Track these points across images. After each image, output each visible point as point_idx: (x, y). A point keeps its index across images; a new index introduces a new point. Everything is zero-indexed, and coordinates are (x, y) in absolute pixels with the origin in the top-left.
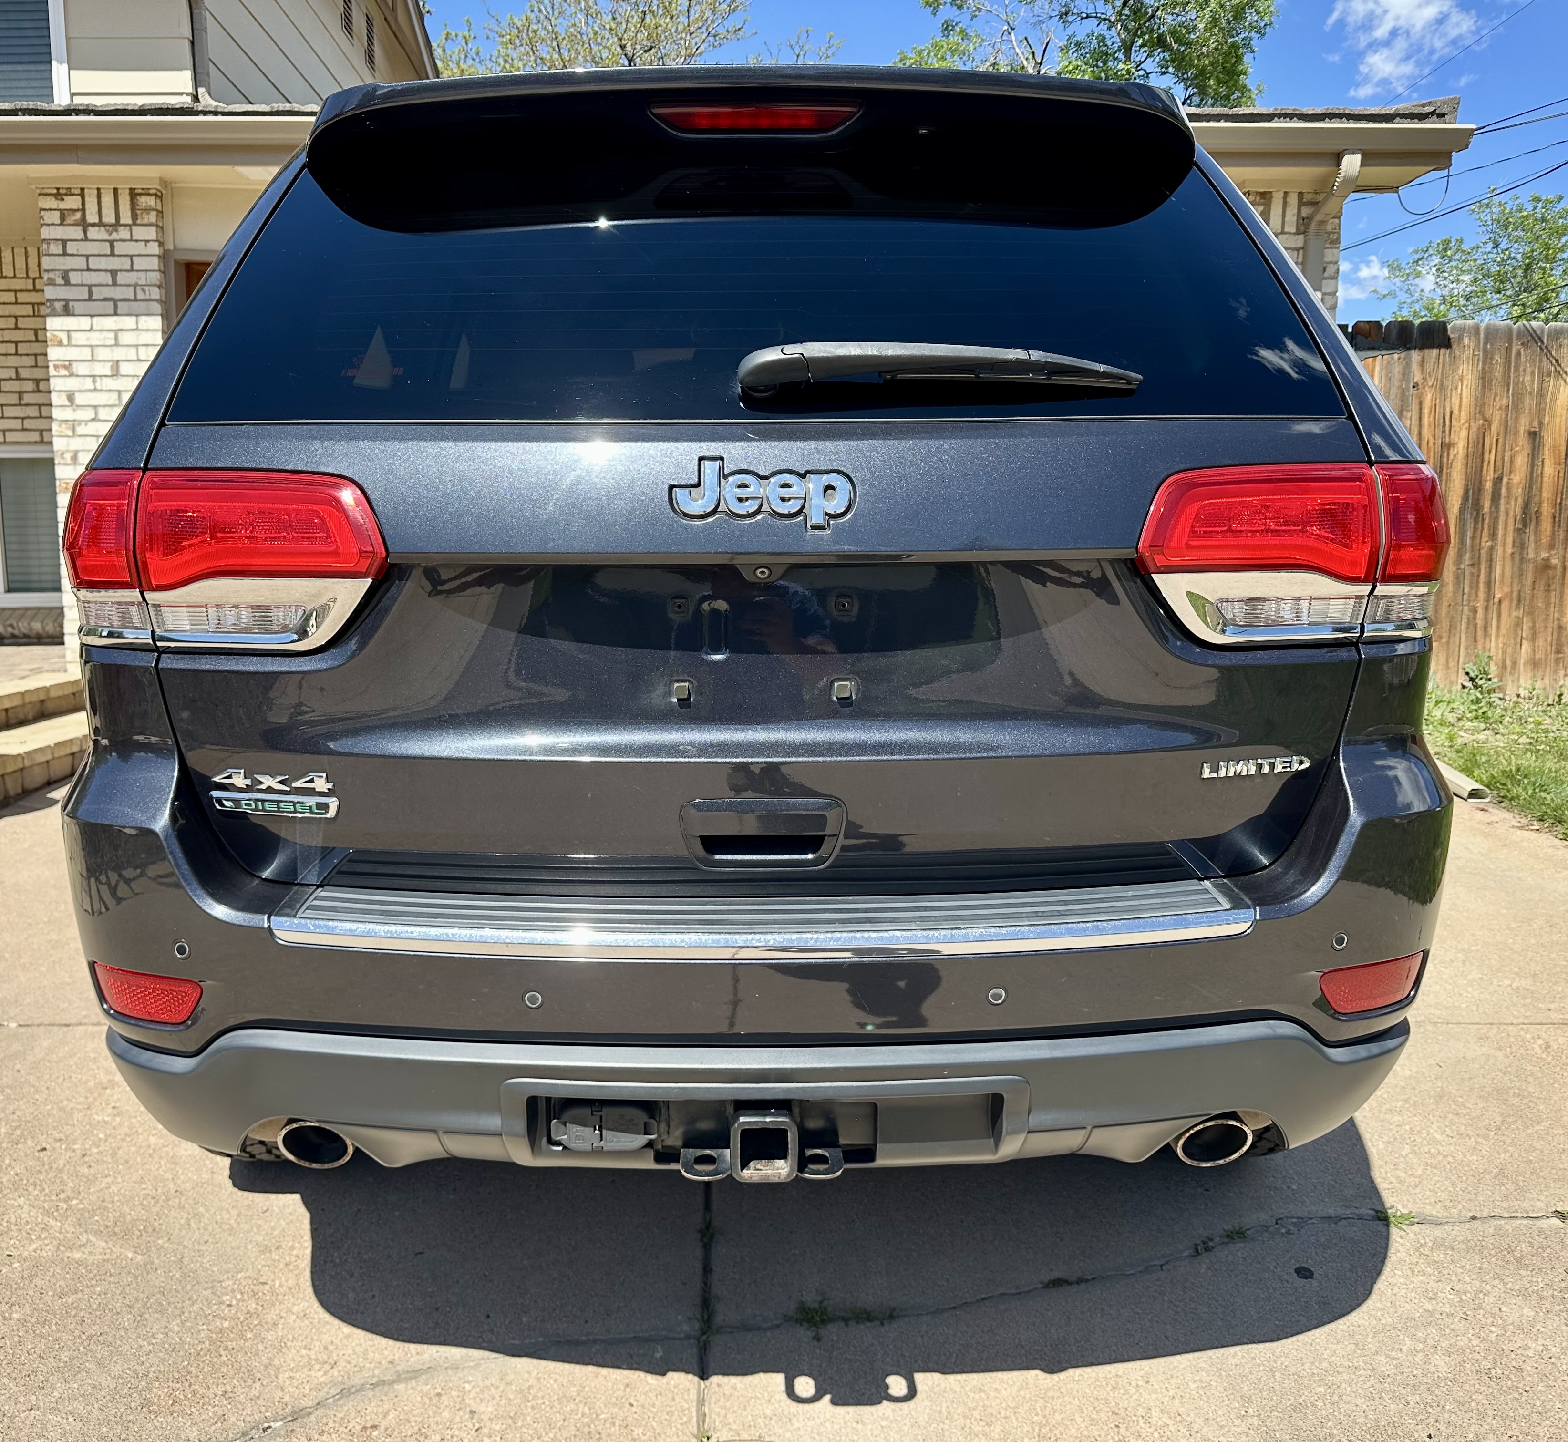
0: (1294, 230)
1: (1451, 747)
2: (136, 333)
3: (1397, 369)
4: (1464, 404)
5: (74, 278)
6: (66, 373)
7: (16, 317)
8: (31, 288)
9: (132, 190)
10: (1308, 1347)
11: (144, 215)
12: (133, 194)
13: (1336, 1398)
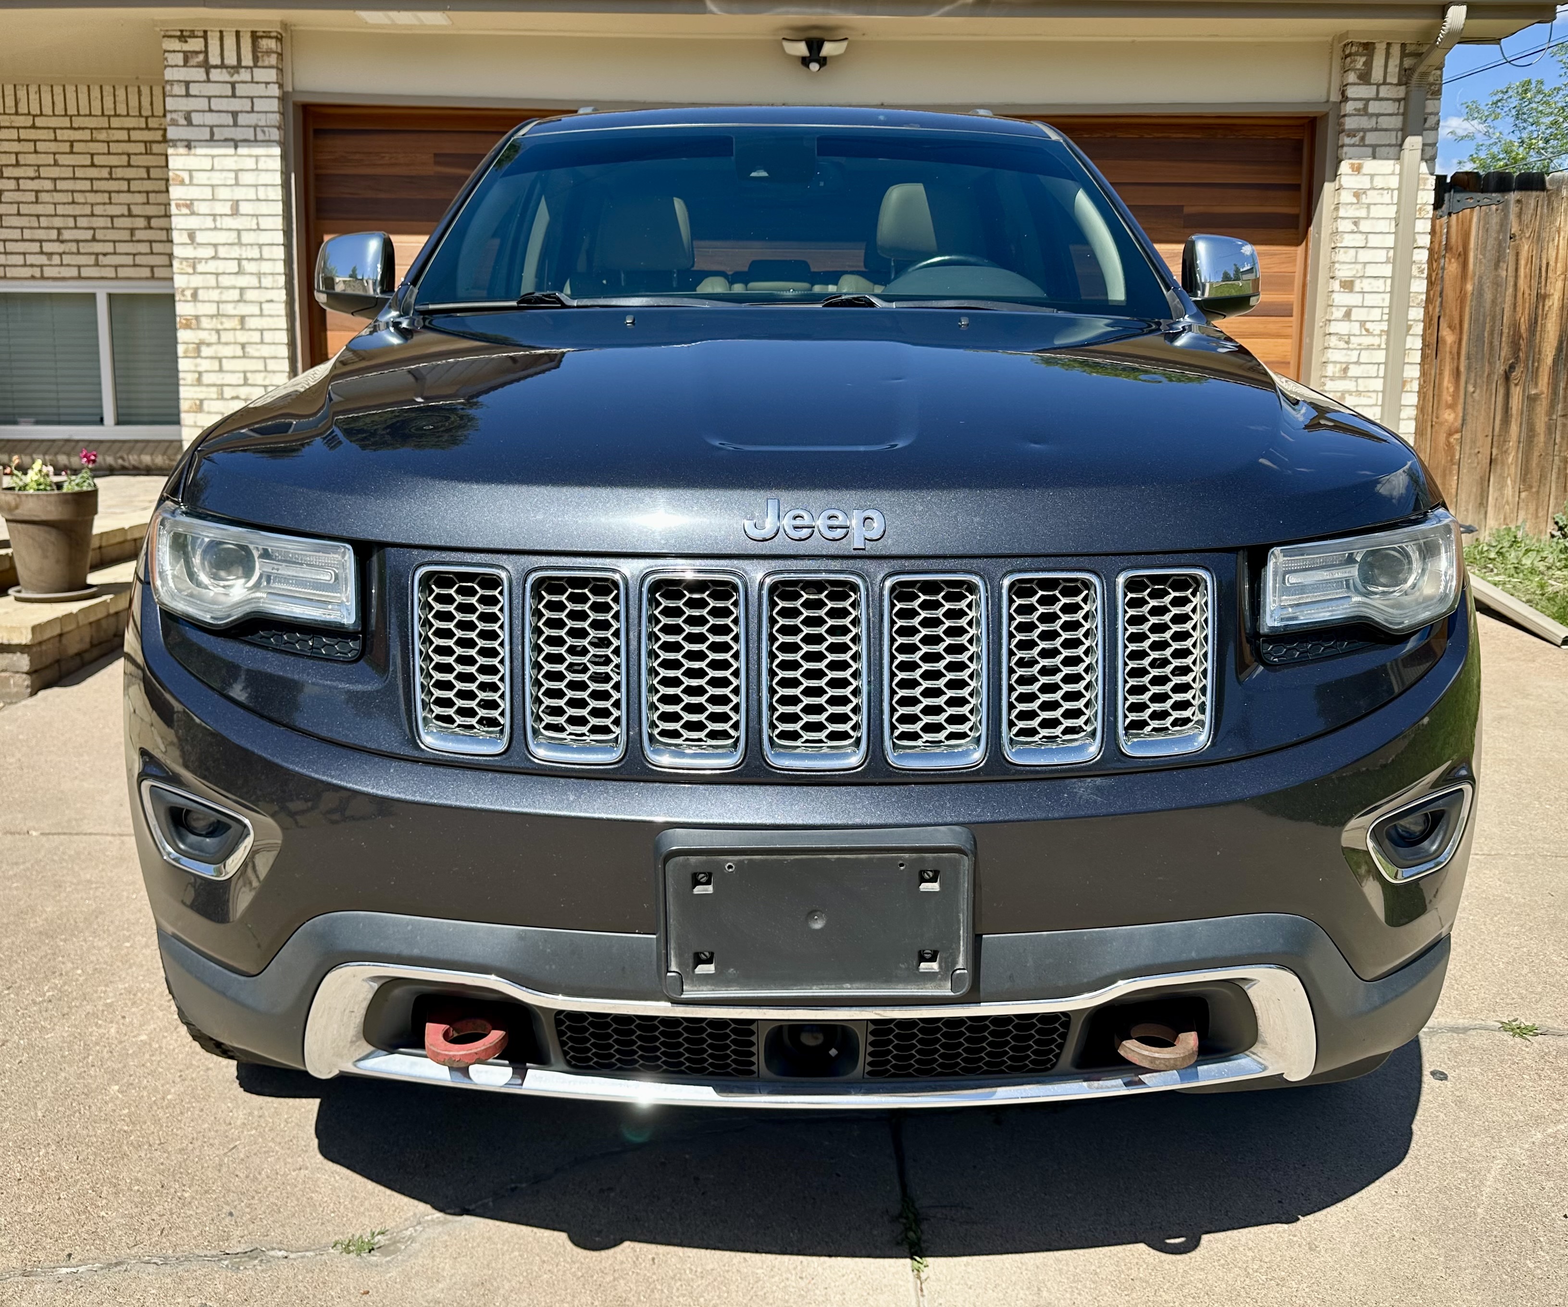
0: (1395, 81)
1: (1543, 595)
2: (256, 173)
3: (1495, 220)
4: (1560, 256)
5: (196, 118)
6: (187, 211)
7: (129, 155)
8: (144, 126)
9: (253, 33)
10: (1448, 1139)
11: (265, 58)
12: (255, 37)
13: (1477, 1182)
